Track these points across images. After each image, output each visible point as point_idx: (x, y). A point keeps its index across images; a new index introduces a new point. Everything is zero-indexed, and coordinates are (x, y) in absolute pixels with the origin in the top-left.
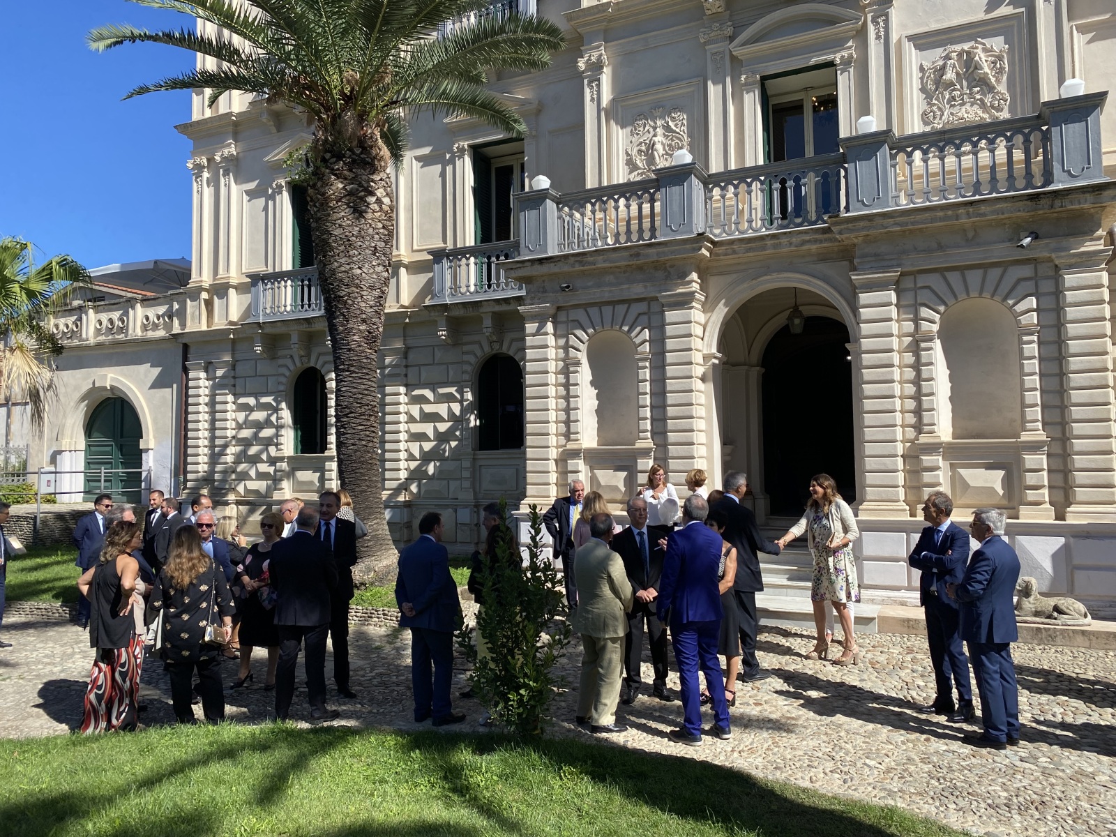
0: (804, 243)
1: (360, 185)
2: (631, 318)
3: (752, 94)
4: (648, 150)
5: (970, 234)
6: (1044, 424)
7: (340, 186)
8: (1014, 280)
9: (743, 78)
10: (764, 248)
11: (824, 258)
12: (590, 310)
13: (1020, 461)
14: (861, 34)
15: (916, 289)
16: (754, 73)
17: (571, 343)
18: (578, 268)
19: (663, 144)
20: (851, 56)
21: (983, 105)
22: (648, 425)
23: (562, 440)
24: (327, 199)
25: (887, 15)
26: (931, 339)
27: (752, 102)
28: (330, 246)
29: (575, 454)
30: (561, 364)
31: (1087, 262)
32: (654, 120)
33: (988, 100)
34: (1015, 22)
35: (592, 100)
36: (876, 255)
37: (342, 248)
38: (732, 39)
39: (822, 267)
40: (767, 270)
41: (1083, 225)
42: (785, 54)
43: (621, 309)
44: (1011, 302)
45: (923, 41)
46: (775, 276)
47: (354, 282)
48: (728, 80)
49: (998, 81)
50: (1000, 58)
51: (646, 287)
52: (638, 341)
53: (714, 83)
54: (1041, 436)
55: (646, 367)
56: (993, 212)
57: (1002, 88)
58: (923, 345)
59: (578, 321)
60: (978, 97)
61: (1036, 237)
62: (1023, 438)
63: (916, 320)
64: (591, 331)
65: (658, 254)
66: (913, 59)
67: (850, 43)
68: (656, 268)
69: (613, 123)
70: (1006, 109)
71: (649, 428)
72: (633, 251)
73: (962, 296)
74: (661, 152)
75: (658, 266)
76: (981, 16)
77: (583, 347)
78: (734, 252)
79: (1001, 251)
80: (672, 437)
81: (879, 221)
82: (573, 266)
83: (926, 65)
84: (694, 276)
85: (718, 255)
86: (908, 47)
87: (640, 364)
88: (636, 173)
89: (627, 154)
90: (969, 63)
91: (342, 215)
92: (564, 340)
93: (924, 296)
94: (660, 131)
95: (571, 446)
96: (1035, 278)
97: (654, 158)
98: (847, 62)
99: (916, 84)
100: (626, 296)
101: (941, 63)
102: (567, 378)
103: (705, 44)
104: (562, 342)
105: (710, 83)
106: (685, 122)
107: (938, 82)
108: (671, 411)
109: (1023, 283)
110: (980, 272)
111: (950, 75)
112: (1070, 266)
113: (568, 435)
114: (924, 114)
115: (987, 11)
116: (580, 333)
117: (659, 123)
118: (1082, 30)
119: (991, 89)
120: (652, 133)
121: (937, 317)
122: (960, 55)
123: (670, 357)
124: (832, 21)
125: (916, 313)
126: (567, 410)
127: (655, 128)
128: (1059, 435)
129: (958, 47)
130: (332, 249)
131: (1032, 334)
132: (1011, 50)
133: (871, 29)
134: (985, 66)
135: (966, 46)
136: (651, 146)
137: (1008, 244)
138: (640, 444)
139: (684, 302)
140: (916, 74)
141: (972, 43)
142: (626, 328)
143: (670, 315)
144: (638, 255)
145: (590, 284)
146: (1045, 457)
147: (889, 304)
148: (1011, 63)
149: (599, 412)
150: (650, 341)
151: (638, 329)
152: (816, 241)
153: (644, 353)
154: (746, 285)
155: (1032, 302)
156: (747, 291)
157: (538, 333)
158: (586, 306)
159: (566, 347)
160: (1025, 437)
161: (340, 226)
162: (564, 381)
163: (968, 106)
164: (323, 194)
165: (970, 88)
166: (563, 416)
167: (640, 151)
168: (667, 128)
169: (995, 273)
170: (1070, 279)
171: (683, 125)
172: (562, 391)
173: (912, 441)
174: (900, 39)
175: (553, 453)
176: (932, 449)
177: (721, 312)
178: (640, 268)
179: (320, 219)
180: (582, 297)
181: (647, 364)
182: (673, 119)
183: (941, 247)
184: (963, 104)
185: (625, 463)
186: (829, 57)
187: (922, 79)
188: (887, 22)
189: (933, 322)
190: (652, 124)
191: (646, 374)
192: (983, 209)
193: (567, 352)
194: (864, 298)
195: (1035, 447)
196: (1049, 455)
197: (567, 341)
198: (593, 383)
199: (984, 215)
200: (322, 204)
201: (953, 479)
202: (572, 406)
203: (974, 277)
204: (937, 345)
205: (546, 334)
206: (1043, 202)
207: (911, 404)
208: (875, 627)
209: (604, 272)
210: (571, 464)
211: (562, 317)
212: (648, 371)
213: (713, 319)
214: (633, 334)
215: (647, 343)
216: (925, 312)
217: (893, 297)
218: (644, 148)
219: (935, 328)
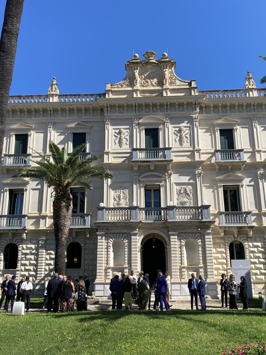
0: (160, 225)
1: (69, 204)
2: (123, 237)
3: (143, 188)
4: (119, 196)
5: (190, 227)
6: (203, 263)
7: (64, 204)
8: (197, 236)
9: (141, 185)
10: (152, 225)
11: (163, 228)
12: (114, 235)
13: (199, 270)
14: (165, 180)
15: (180, 236)
16: (144, 184)
17: (109, 242)
18: (112, 225)
19: (123, 196)
20: (163, 184)
21: (188, 199)
22: (127, 261)
23: (106, 265)
24: (61, 207)
25: (170, 178)
26: (183, 246)
27: (143, 190)
28: (60, 217)
29: (109, 268)
30: (106, 247)
31: (209, 234)
32: (120, 190)
33: (189, 198)
34: (193, 184)
35: (106, 183)
36: (173, 229)
37: (63, 218)
38: (139, 176)
39: (162, 230)
40: (152, 229)
41: (208, 228)
42: (150, 181)
43: (121, 235)
44: (197, 240)
45: (177, 184)
46: (153, 230)
47: (65, 226)
48: (138, 184)
49: (191, 194)
50: (191, 190)
51: (127, 230)
52: (125, 242)
53: (135, 185)
54: (202, 265)
55: (126, 248)
56: (194, 224)
57: (191, 196)
58: (182, 247)
59: (110, 237)
60: (187, 197)
61: (201, 229)
62: (199, 266)
63: (181, 242)
64: (114, 239)
65: (131, 224)
66: (175, 187)
67: (163, 182)
68: (130, 227)
69: (111, 189)
70: (192, 200)
71: (127, 262)
72: (126, 223)
73: (188, 238)
74: (122, 198)
75: (130, 226)
76: (187, 181)
77: (112, 243)
78: (146, 225)
79: (195, 231)
80: (133, 264)
81: (174, 223)
82: (111, 224)
83: (178, 189)
84: (137, 229)
85: (142, 225)
86: (174, 185)
87: (125, 247)
88: (116, 201)
89: (114, 197)
90: (185, 190)
91: (64, 210)
92: (107, 241)
93: (182, 237)
94: (122, 193)
95: (108, 266)
96: (201, 236)
97: (120, 199)
98: (163, 186)
99: (176, 192)
100: (123, 232)
101: (180, 189)
102: (108, 250)
103: (133, 176)
104: (106, 241)
105: (134, 184)
106: (128, 192)
107: (180, 193)
108: (133, 258)
109: (199, 237)
110: (191, 234)
111: (182, 192)
112: (206, 235)
113: (107, 264)
114: (177, 198)
115: (189, 181)
116: (111, 239)
117: (122, 191)
118: (205, 186)
119: (189, 196)
120: (120, 193)
121: (184, 242)
122: (184, 188)
123: (132, 246)
124: (160, 177)
125: (181, 241)
126: (107, 258)
127: (121, 192)
128: (205, 265)
129: (183, 186)
130: (61, 218)
131: (200, 246)
132: (193, 189)
133: (167, 180)
134: (188, 191)
135: (185, 187)
136: (120, 196)
137: (196, 229)
138: (125, 266)
139: (135, 235)
140: (176, 190)
141: (186, 186)
142: (122, 239)
143: (133, 237)
144: (126, 224)
145: (114, 228)
146: (203, 270)
147: (176, 239)
148: (193, 192)
149: (114, 258)
150: (127, 242)
151: (125, 239)
152: (162, 225)
153: (126, 245)
154: (147, 232)
155: (200, 240)
156: (147, 233)
157: (101, 239)
158: (113, 234)
159: (108, 243)
160: (200, 266)
161: (64, 213)
162: (107, 251)
163: (185, 198)
164: (60, 205)
165: (186, 195)
166: (106, 259)
167: (117, 197)
168: (123, 192)
169: (194, 234)
170: (206, 237)
171: (127, 192)
172: (106, 253)
173: (180, 266)
174: (173, 183)
175: (103, 268)
176: (184, 268)
177: (142, 237)
178: (126, 226)
179: (58, 211)
180: (112, 232)
181: (127, 248)
182: (125, 191)
183: (185, 229)
184: (184, 198)
185: (122, 270)
186: (159, 184)
187: (177, 191)
188: (170, 179)
189: (184, 243)
190: (120, 191)
191: (126, 250)
192: (192, 223)
193: (108, 244)
194: (172, 237)
195: (201, 268)
196: (204, 269)
197: (108, 241)
198: (113, 251)
199: (192, 224)
200: (59, 208)
201: (187, 274)
202: (109, 256)
203: (191, 235)
204: (184, 247)
205: (103, 239)
206: (202, 223)
207: (180, 259)
208: (176, 302)
209: (118, 226)
210: (108, 271)
211: (107, 235)
212: (127, 249)
213: (140, 238)
214: (124, 241)
215: (127, 243)
216: (182, 241)
217: (176, 237)
218: (118, 196)
219: (184, 244)
